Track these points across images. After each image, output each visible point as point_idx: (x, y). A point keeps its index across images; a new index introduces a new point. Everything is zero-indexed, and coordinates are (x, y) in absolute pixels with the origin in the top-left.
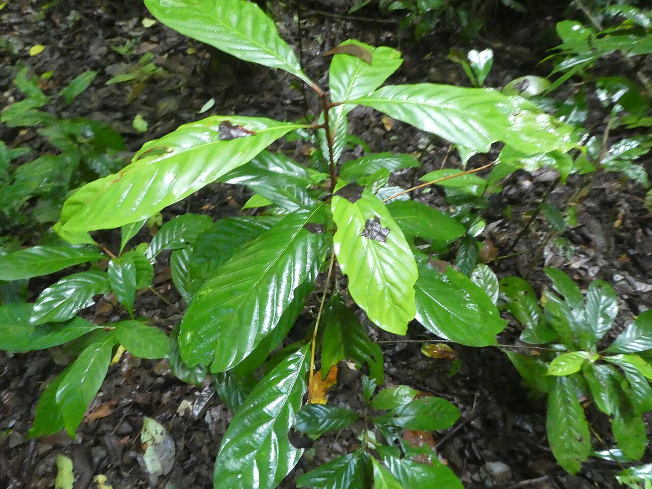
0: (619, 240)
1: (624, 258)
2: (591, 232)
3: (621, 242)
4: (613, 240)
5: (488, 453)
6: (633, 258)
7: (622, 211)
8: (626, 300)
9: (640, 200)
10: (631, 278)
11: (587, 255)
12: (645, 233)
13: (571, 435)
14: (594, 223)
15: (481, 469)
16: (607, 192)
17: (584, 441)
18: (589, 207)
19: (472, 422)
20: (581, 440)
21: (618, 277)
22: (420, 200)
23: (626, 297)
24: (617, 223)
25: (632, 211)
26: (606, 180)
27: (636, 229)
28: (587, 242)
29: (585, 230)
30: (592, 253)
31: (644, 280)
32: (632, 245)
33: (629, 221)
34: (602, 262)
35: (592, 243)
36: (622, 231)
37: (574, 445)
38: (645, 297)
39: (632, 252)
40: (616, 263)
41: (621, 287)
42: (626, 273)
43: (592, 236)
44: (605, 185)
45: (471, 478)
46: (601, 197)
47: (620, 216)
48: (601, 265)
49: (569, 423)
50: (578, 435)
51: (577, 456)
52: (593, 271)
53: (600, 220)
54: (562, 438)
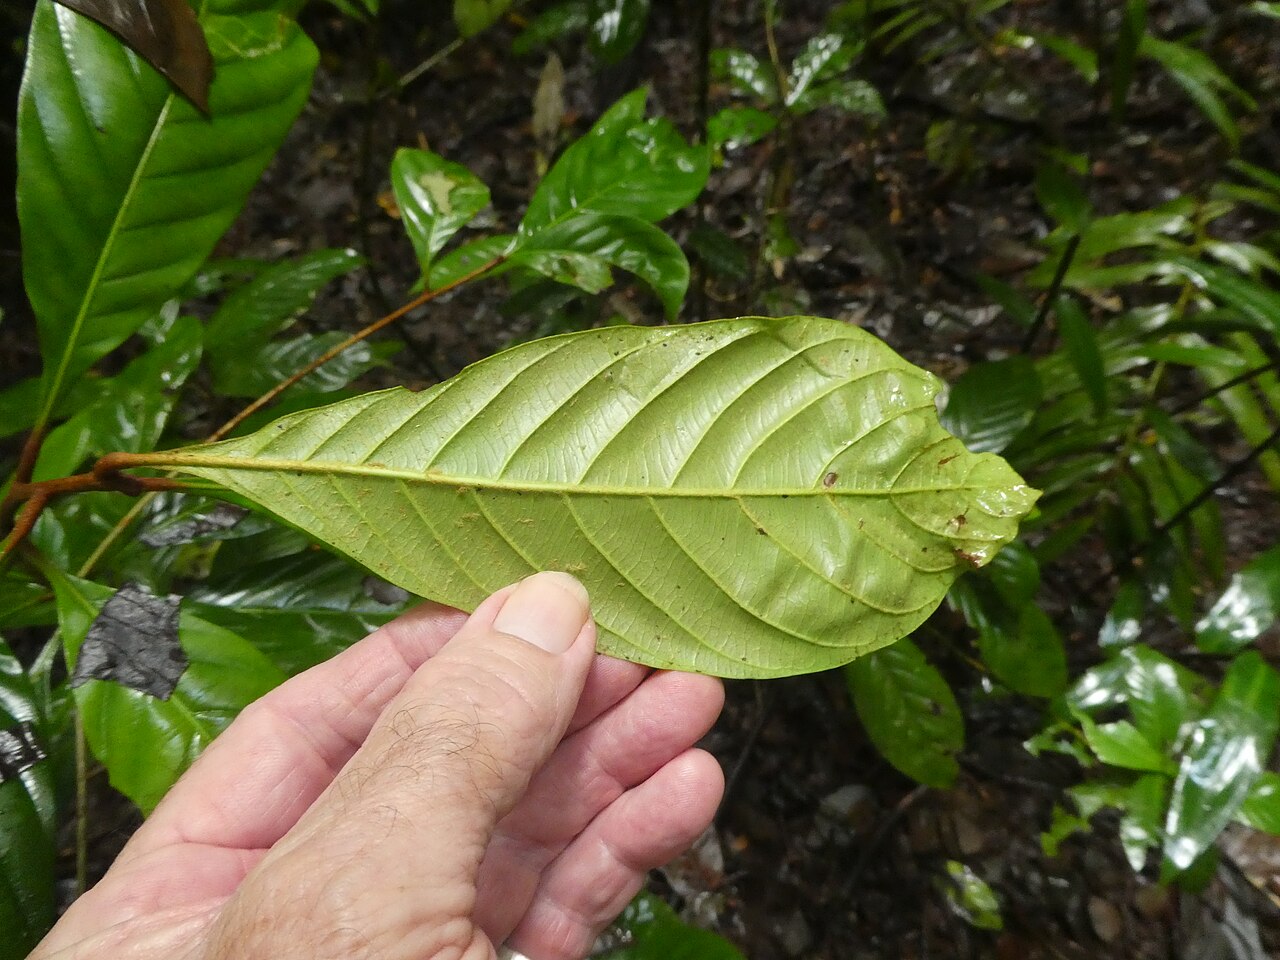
0: (908, 248)
1: (930, 276)
2: (856, 254)
3: (912, 250)
4: (897, 252)
5: (820, 777)
6: (944, 269)
7: (894, 190)
8: (962, 354)
9: (918, 155)
10: (955, 309)
11: (862, 301)
12: (950, 215)
13: (912, 707)
14: (853, 233)
15: (817, 818)
16: (855, 166)
17: (944, 709)
18: (836, 207)
19: (767, 733)
20: (936, 709)
21: (931, 317)
22: (511, 332)
23: (959, 348)
24: (895, 216)
25: (912, 182)
26: (847, 143)
27: (929, 213)
28: (853, 274)
29: (842, 254)
30: (870, 292)
31: (979, 302)
32: (934, 246)
33: (912, 204)
34: (896, 301)
35: (865, 274)
36: (906, 227)
37: (928, 726)
38: (991, 333)
39: (940, 259)
40: (920, 292)
41: (943, 332)
42: (943, 303)
43: (859, 260)
44: (846, 155)
45: (808, 848)
46: (849, 180)
47: (895, 201)
48: (893, 307)
49: (902, 686)
50: (927, 702)
51: (941, 748)
52: (884, 327)
53: (861, 223)
54: (897, 723)
